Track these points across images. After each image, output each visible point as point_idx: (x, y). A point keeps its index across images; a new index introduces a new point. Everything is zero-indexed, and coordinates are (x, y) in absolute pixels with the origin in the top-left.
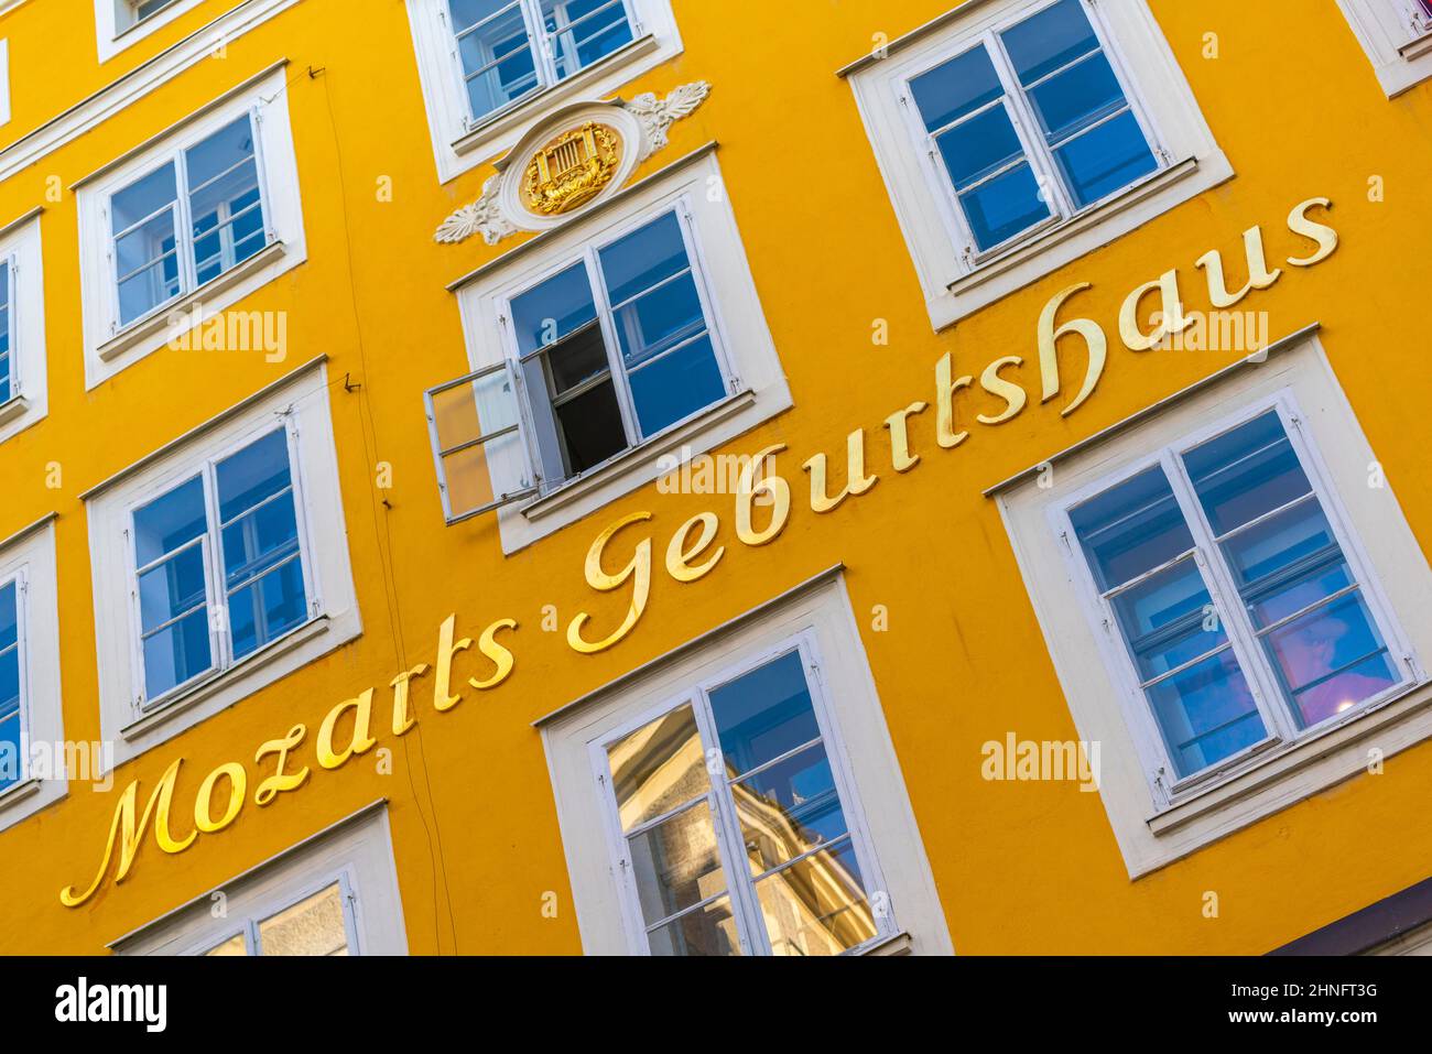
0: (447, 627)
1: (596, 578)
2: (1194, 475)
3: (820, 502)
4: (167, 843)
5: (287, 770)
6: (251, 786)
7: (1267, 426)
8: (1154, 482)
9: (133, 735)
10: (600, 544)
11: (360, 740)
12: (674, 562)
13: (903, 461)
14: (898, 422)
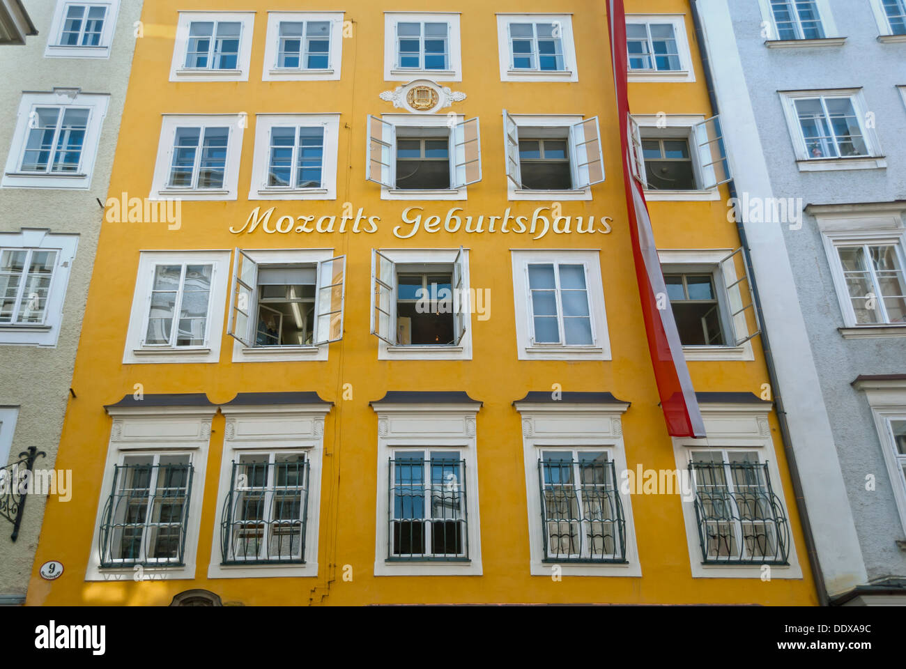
0: (361, 210)
1: (405, 218)
2: (560, 270)
3: (468, 229)
4: (266, 229)
5: (307, 226)
6: (295, 226)
7: (581, 268)
8: (550, 268)
9: (262, 193)
10: (407, 210)
11: (329, 229)
12: (427, 225)
13: (491, 230)
14: (493, 219)
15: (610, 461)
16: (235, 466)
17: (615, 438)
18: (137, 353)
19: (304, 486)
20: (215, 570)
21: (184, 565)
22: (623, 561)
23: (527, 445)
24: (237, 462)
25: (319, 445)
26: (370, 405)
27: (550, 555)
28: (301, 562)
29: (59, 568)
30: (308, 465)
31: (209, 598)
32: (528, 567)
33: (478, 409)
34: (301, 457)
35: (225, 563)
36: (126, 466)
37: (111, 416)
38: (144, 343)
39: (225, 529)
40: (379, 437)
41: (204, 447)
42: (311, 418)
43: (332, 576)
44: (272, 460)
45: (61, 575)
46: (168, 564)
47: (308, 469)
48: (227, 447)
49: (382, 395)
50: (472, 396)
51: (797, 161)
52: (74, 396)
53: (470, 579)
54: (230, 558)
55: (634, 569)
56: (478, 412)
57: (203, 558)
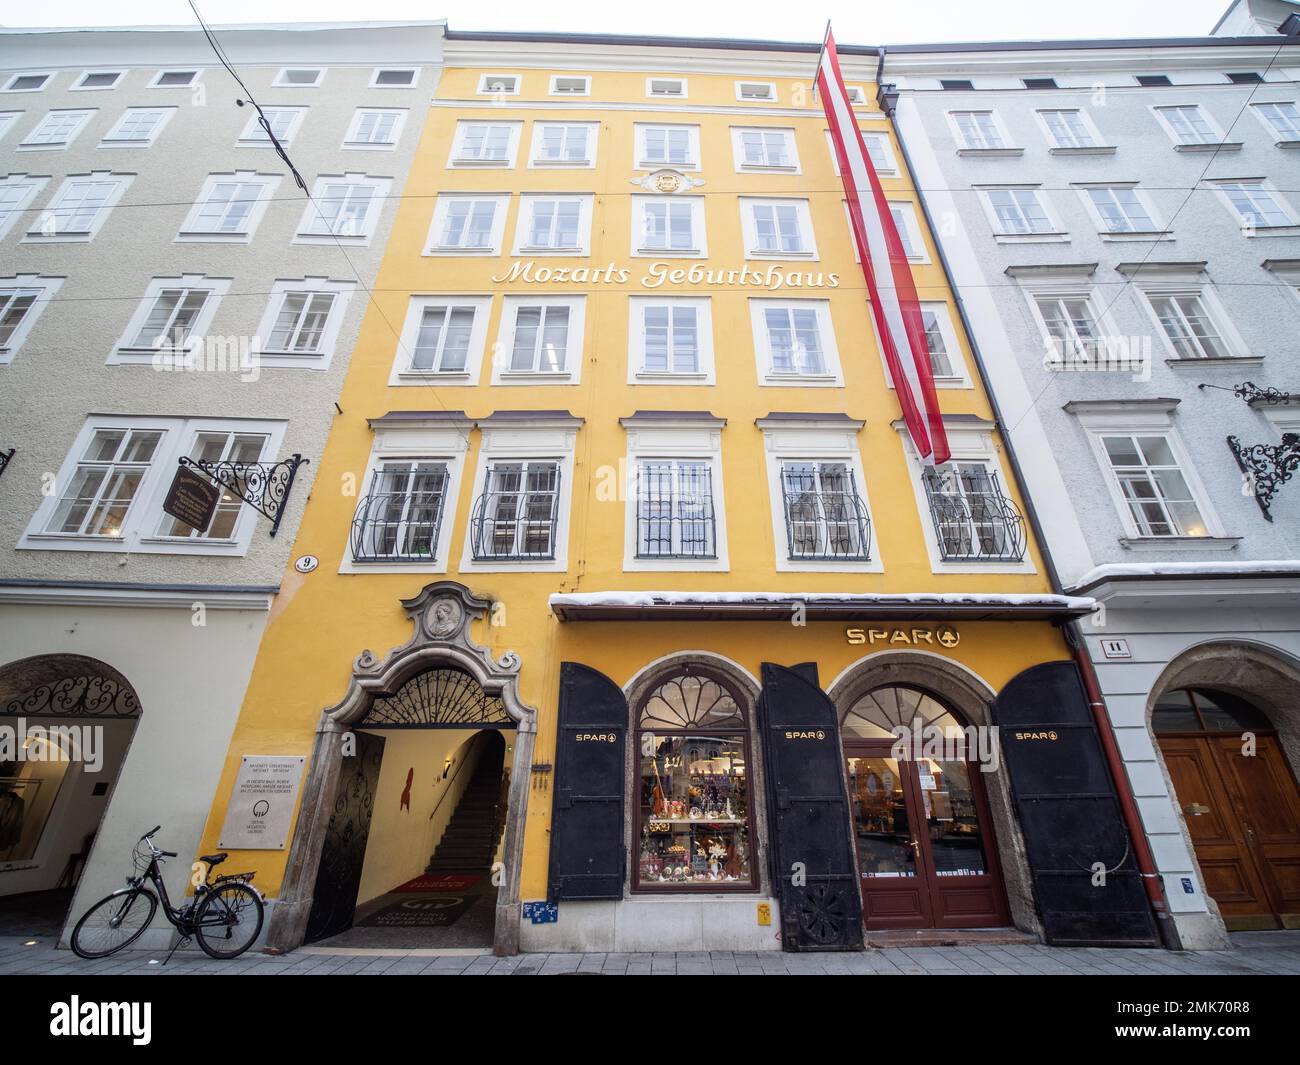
0: (612, 265)
1: (652, 270)
2: (795, 315)
3: (710, 281)
4: (525, 278)
5: (563, 277)
6: (552, 276)
7: (812, 314)
8: (785, 313)
9: (523, 251)
10: (654, 265)
11: (583, 279)
12: (672, 277)
13: (730, 281)
14: (732, 273)
15: (849, 469)
16: (488, 473)
17: (851, 452)
18: (403, 377)
19: (556, 491)
20: (466, 564)
21: (436, 561)
22: (866, 559)
23: (770, 458)
24: (492, 468)
25: (570, 457)
26: (620, 422)
27: (795, 553)
28: (552, 558)
29: (314, 562)
30: (560, 473)
31: (458, 589)
32: (773, 564)
33: (722, 426)
34: (553, 467)
35: (476, 559)
36: (385, 471)
37: (374, 429)
38: (409, 369)
39: (477, 528)
40: (628, 449)
41: (461, 458)
42: (563, 433)
43: (581, 572)
44: (525, 467)
45: (315, 568)
46: (420, 559)
47: (560, 476)
48: (483, 457)
49: (631, 413)
50: (716, 414)
51: (994, 236)
52: (341, 412)
53: (718, 575)
54: (481, 554)
55: (876, 565)
56: (722, 429)
57: (456, 553)
